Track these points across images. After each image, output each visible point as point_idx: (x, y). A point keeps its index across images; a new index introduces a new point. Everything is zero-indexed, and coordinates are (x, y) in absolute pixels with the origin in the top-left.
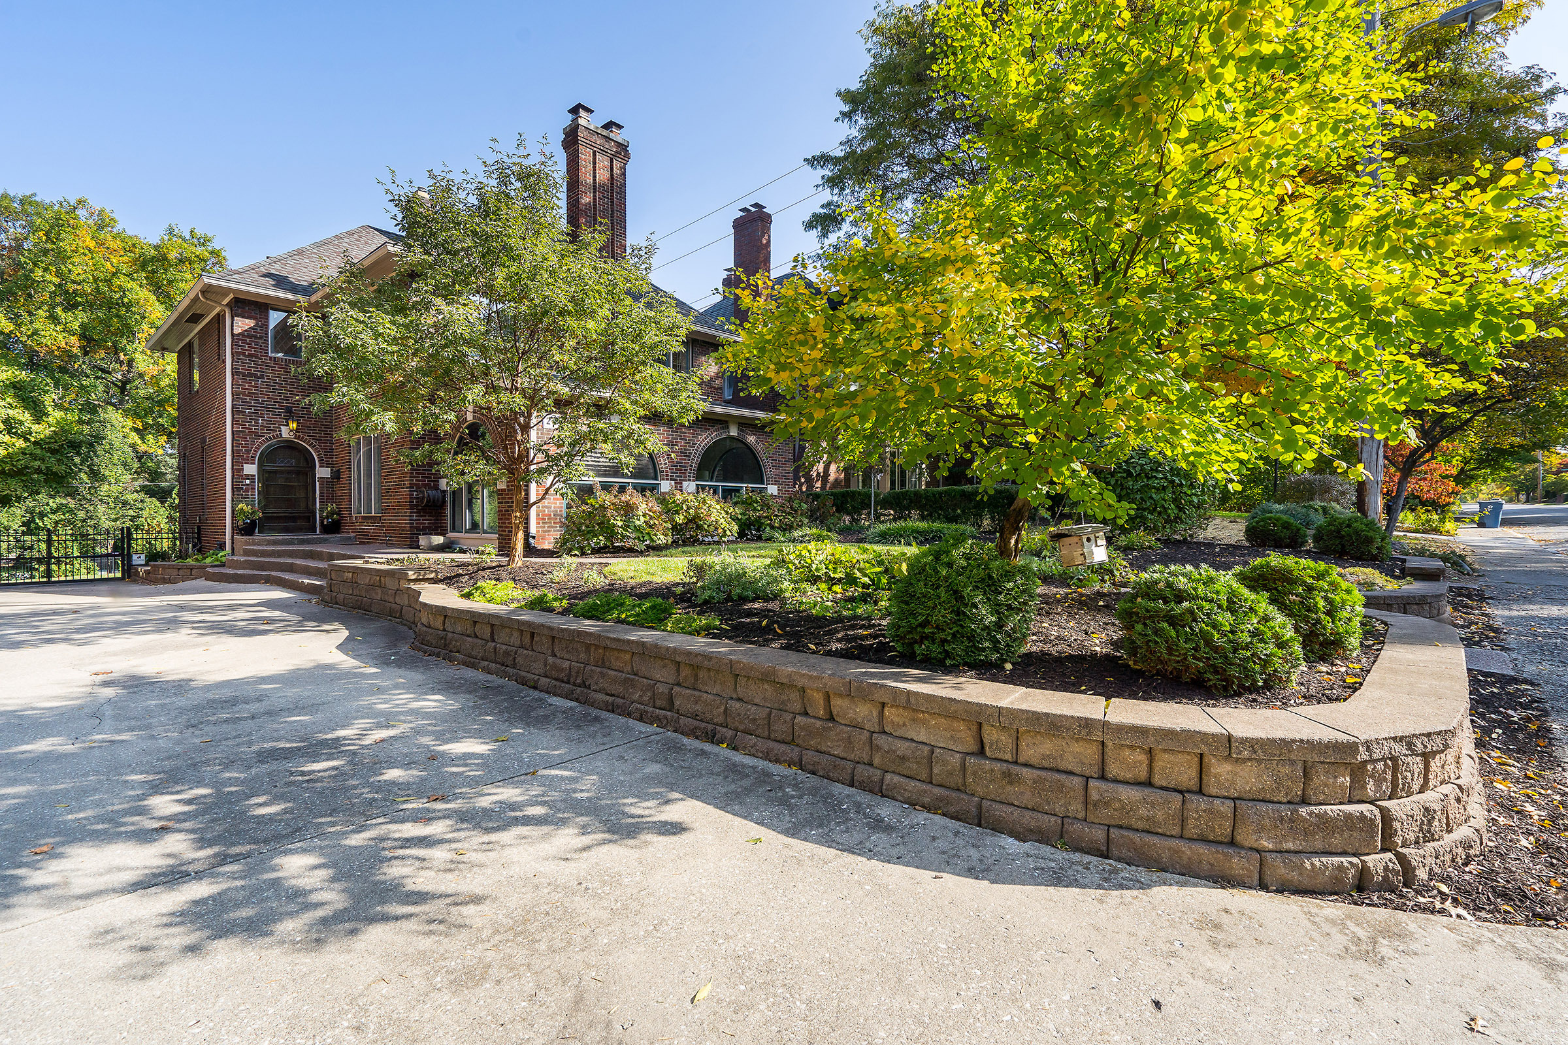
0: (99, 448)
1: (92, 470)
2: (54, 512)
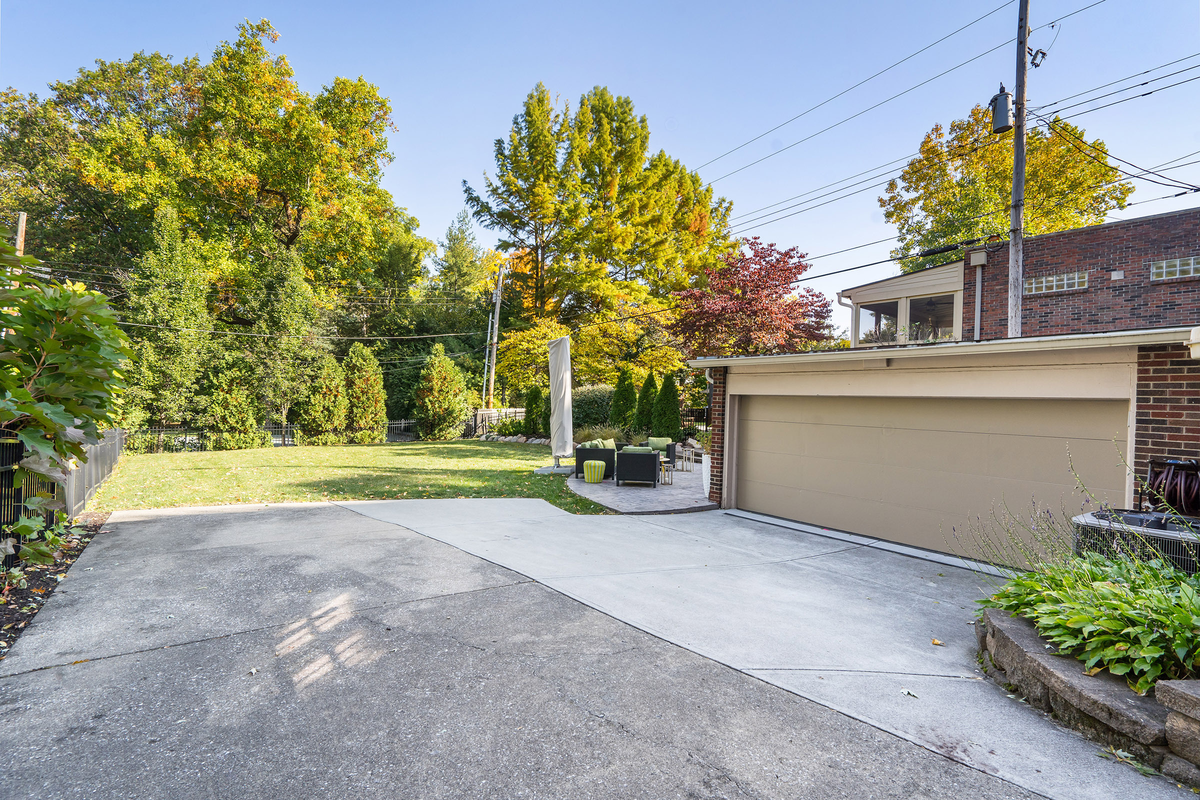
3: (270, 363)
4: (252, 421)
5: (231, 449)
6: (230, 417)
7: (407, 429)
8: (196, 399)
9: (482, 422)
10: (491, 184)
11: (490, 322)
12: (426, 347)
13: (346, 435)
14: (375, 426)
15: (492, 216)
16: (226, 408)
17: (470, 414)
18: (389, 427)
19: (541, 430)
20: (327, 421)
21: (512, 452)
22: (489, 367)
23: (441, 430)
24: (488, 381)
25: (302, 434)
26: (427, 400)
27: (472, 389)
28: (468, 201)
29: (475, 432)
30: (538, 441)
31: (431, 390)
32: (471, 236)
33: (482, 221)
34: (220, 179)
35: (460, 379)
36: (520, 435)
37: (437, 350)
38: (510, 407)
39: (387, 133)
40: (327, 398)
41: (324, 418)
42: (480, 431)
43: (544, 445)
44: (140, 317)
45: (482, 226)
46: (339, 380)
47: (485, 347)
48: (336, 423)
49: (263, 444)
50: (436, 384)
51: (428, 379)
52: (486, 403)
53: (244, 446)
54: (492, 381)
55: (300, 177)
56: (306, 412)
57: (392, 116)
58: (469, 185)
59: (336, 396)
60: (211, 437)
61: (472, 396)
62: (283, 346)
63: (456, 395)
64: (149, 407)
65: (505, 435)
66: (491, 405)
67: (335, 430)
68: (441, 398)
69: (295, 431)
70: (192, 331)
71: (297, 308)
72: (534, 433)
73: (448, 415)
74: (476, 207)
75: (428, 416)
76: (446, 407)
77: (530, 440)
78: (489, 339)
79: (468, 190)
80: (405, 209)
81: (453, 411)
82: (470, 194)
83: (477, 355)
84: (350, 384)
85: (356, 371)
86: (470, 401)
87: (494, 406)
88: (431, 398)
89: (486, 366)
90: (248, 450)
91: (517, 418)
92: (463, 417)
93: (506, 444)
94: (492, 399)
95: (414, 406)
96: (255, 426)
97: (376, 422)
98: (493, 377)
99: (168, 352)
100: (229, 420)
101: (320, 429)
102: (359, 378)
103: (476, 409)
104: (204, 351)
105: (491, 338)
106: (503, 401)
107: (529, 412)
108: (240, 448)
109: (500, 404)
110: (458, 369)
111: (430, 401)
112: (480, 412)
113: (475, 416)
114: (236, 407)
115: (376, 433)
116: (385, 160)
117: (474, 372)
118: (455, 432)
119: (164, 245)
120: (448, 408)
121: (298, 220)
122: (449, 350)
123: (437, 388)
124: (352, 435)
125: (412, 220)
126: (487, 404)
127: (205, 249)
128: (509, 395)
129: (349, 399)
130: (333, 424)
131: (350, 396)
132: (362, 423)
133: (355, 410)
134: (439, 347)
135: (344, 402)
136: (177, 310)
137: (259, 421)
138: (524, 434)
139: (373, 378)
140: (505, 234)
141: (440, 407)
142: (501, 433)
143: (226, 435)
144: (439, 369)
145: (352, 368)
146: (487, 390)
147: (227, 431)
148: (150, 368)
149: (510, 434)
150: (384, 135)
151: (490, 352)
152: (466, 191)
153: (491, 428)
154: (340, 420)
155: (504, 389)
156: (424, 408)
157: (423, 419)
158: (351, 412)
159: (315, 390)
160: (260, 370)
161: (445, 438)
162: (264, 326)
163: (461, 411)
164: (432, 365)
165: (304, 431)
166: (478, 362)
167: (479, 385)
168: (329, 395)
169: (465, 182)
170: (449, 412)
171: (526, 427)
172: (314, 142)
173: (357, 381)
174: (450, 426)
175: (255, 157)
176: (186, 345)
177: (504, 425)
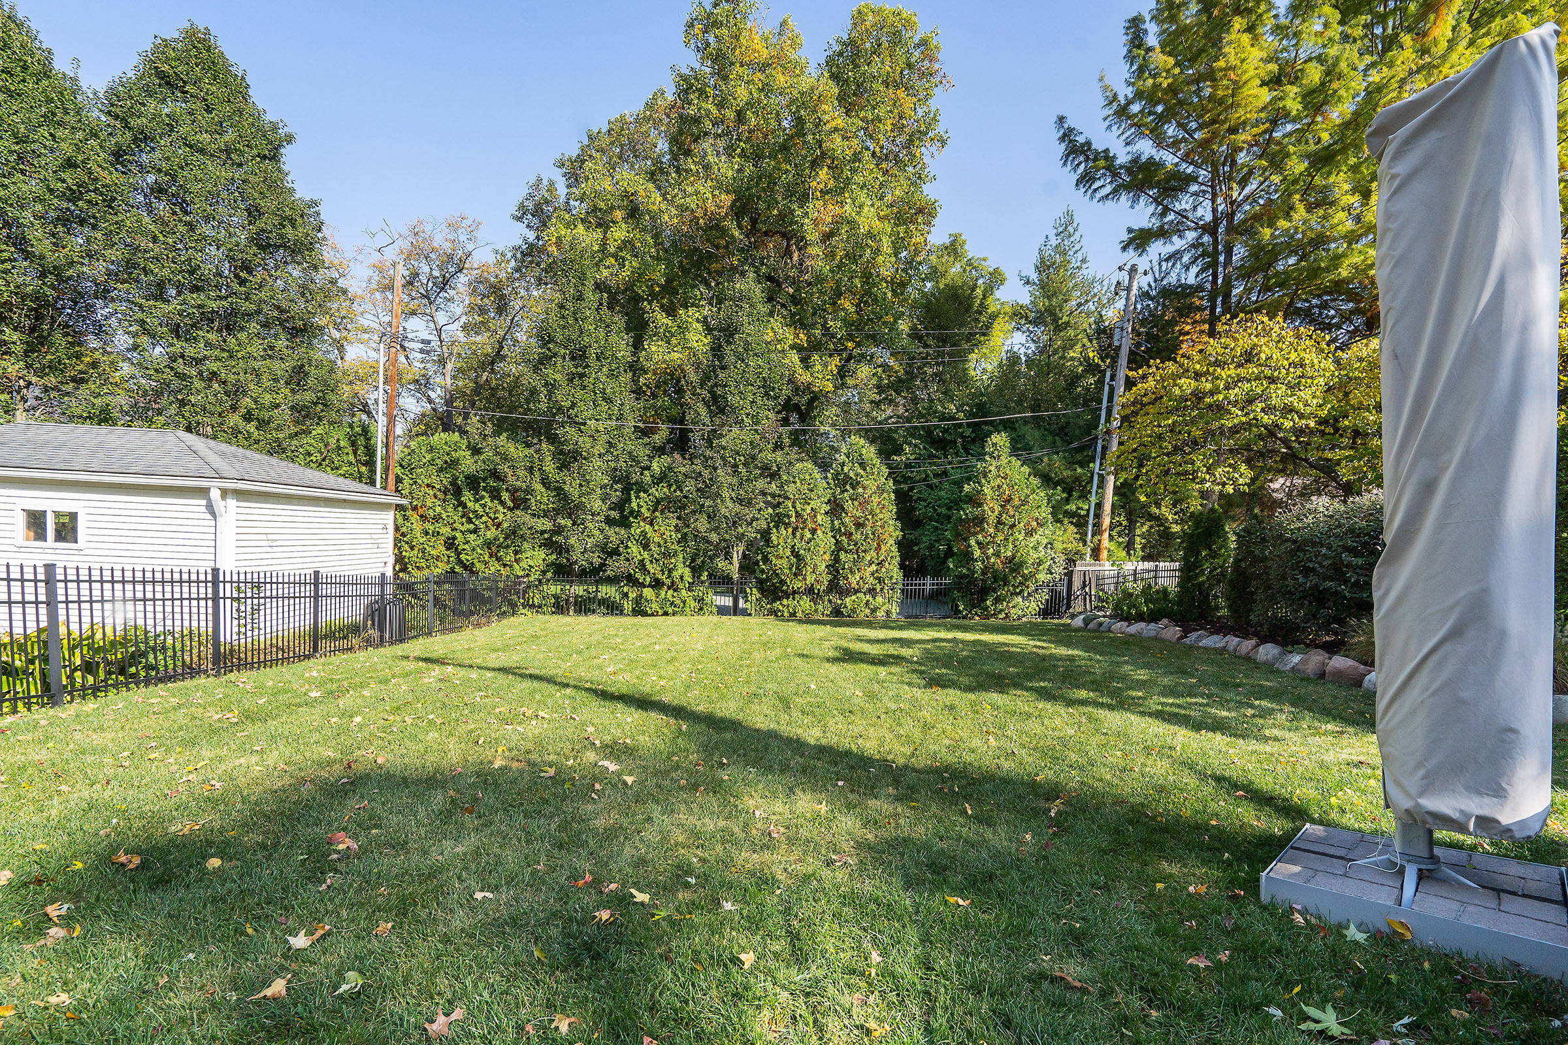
4: (683, 571)
5: (652, 615)
6: (651, 562)
7: (937, 596)
9: (1084, 587)
10: (1115, 96)
11: (1107, 388)
12: (976, 439)
13: (830, 601)
14: (878, 588)
15: (1115, 175)
16: (646, 547)
17: (1059, 570)
18: (903, 591)
19: (1224, 612)
20: (795, 574)
21: (1142, 675)
22: (1102, 479)
23: (998, 600)
24: (1099, 506)
25: (758, 596)
26: (972, 542)
27: (1066, 521)
28: (1067, 156)
29: (1069, 607)
30: (1214, 641)
31: (980, 521)
32: (1080, 256)
33: (1095, 190)
35: (1040, 501)
36: (1165, 621)
37: (994, 445)
38: (1144, 559)
39: (937, 100)
40: (798, 534)
41: (790, 569)
42: (1078, 606)
43: (1235, 655)
45: (1095, 200)
46: (819, 504)
47: (1096, 438)
48: (810, 579)
49: (701, 609)
50: (991, 509)
51: (975, 500)
52: (1093, 550)
53: (670, 611)
54: (1107, 507)
56: (766, 560)
58: (1070, 123)
59: (813, 532)
60: (630, 595)
61: (1066, 536)
63: (1030, 533)
64: (548, 544)
65: (1128, 619)
66: (1104, 554)
67: (810, 591)
68: (1000, 537)
69: (748, 590)
70: (602, 425)
72: (1202, 616)
73: (1013, 570)
74: (1082, 166)
75: (974, 572)
76: (1009, 554)
77: (1193, 636)
78: (1102, 421)
79: (1067, 136)
80: (984, 260)
81: (1022, 563)
82: (1071, 141)
83: (1079, 457)
84: (836, 508)
85: (848, 487)
86: (1059, 546)
87: (1110, 556)
88: (980, 537)
89: (1096, 478)
90: (677, 618)
91: (1160, 581)
92: (1042, 577)
93: (1128, 643)
94: (1106, 542)
95: (949, 553)
96: (688, 578)
97: (879, 579)
98: (1109, 498)
99: (568, 458)
100: (649, 566)
101: (785, 588)
102: (852, 500)
103: (1071, 561)
105: (1108, 420)
106: (1129, 547)
107: (1189, 570)
108: (666, 614)
109: (1124, 553)
110: (1035, 481)
111: (978, 543)
112: (1079, 567)
113: (1069, 575)
114: (659, 546)
115: (879, 599)
117: (1069, 490)
118: (1026, 607)
120: (1014, 557)
122: (1019, 448)
123: (992, 519)
124: (839, 602)
126: (1096, 553)
128: (1142, 536)
129: (834, 537)
130: (805, 579)
131: (835, 532)
132: (854, 580)
133: (842, 556)
134: (1000, 440)
135: (825, 541)
137: (696, 571)
138: (1177, 619)
139: (875, 499)
140: (1143, 214)
141: (997, 554)
142: (1120, 615)
143: (648, 593)
144: (998, 481)
145: (843, 481)
146: (1097, 525)
147: (650, 586)
149: (1140, 617)
150: (933, 104)
151: (1105, 448)
152: (1062, 139)
153: (1100, 600)
154: (817, 572)
155: (1132, 523)
156: (967, 556)
157: (964, 576)
158: (837, 560)
159: (779, 520)
161: (1007, 616)
163: (1039, 564)
164: (985, 476)
165: (762, 590)
166: (1079, 470)
167: (1079, 515)
168: (803, 529)
169: (1061, 119)
170: (1015, 565)
171: (1180, 603)
173: (848, 505)
174: (1017, 594)
177: (1128, 595)
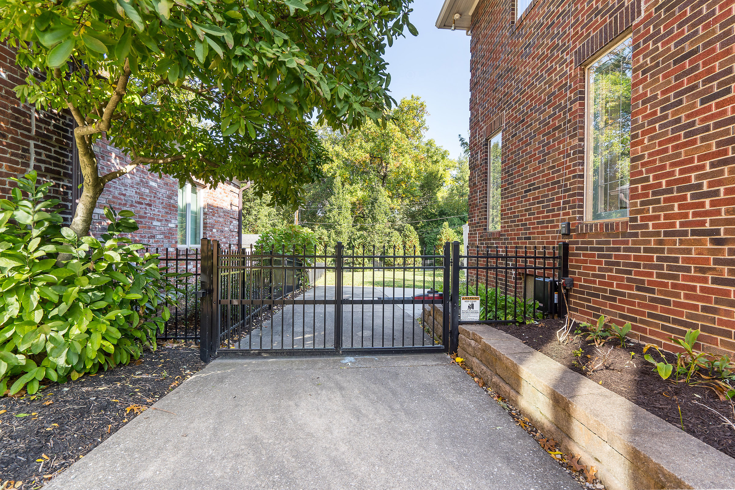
0: (376, 205)
1: (373, 216)
2: (359, 238)
3: (372, 236)
5: (359, 271)
8: (348, 251)
12: (439, 224)
14: (416, 263)
18: (422, 263)
26: (440, 251)
28: (462, 145)
31: (442, 245)
34: (356, 159)
39: (425, 117)
44: (330, 221)
46: (400, 243)
51: (440, 240)
55: (386, 150)
57: (427, 109)
59: (398, 249)
62: (377, 228)
67: (398, 264)
70: (346, 225)
71: (382, 211)
74: (465, 148)
80: (442, 147)
82: (462, 141)
84: (404, 243)
85: (407, 238)
96: (368, 262)
99: (338, 233)
101: (392, 264)
104: (350, 232)
110: (456, 234)
116: (424, 131)
119: (336, 192)
121: (386, 168)
122: (451, 225)
125: (445, 152)
127: (351, 188)
132: (410, 261)
134: (446, 224)
135: (401, 252)
136: (341, 218)
137: (369, 260)
139: (414, 241)
144: (446, 235)
145: (405, 236)
148: (333, 240)
150: (424, 118)
152: (460, 140)
157: (438, 259)
160: (369, 239)
162: (370, 220)
164: (443, 233)
165: (386, 265)
168: (396, 249)
169: (460, 136)
172: (390, 135)
173: (408, 242)
175: (369, 146)
176: (344, 230)
